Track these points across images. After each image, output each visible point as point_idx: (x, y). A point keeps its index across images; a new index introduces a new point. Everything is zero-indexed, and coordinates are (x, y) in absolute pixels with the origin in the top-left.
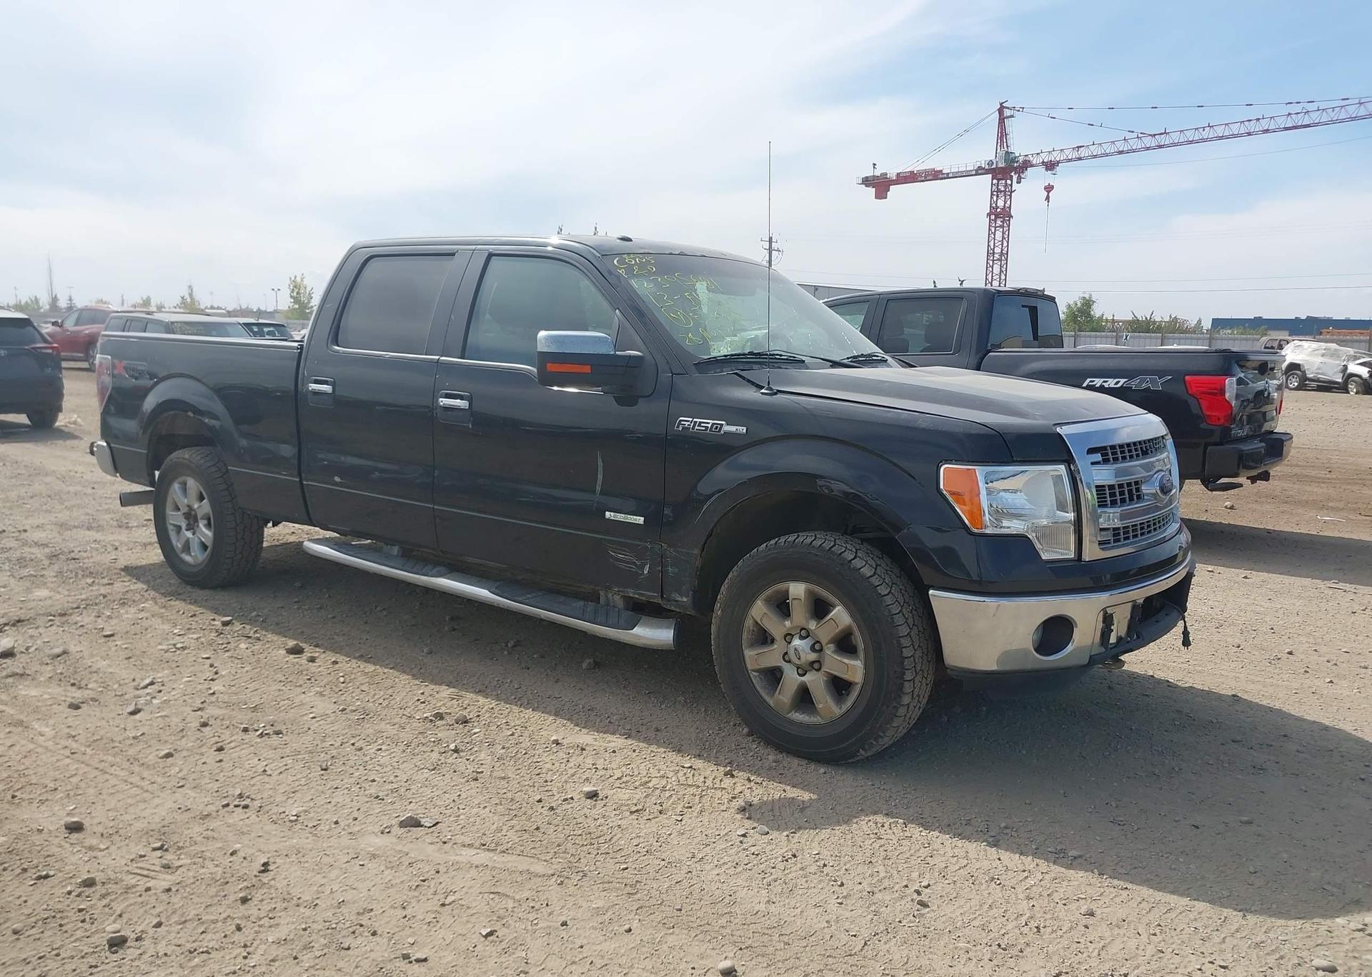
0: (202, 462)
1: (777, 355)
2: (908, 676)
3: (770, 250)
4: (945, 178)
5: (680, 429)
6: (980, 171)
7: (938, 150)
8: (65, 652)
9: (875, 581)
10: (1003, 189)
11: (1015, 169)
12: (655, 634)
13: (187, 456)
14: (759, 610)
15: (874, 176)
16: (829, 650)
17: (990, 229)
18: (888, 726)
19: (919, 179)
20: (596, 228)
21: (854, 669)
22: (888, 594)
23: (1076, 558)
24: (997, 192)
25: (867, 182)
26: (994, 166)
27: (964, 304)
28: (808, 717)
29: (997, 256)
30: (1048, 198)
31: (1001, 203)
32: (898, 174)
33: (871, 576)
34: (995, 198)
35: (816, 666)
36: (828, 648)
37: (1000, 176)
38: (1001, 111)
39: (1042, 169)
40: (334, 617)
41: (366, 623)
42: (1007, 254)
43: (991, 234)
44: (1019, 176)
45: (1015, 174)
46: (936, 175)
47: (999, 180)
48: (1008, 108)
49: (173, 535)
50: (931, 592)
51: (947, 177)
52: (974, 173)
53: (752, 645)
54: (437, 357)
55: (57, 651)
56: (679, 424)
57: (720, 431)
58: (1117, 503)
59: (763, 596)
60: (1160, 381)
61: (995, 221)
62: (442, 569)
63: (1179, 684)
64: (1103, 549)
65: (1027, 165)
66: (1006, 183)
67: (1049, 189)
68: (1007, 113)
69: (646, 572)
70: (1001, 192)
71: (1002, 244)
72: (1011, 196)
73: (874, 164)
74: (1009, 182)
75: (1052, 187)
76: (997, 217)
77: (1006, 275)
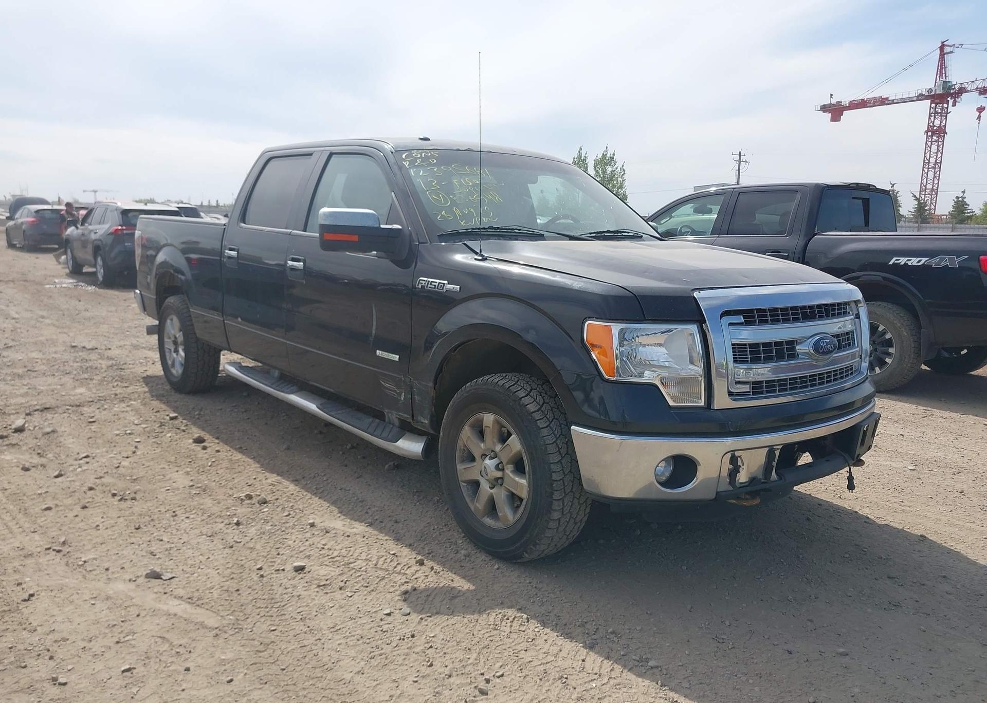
0: (179, 305)
1: (517, 229)
2: (557, 495)
3: (740, 161)
4: (890, 104)
5: (420, 287)
6: (920, 97)
7: (886, 81)
8: (53, 431)
9: (537, 416)
10: (940, 111)
11: (951, 95)
12: (411, 446)
13: (172, 301)
14: (467, 433)
15: (831, 104)
16: (509, 470)
17: (926, 144)
18: (542, 536)
19: (869, 105)
20: (607, 148)
21: (521, 485)
22: (547, 427)
23: (706, 406)
24: (935, 114)
25: (824, 108)
26: (933, 93)
27: (799, 196)
28: (494, 523)
29: (931, 165)
30: (979, 118)
31: (937, 123)
32: (851, 102)
33: (535, 412)
34: (932, 118)
35: (499, 481)
36: (507, 469)
37: (938, 101)
38: (942, 48)
39: (976, 94)
40: (248, 419)
41: (267, 424)
42: (941, 163)
43: (928, 147)
44: (955, 100)
45: (951, 98)
46: (883, 101)
47: (936, 104)
48: (948, 46)
49: (167, 354)
50: (573, 427)
51: (893, 102)
52: (915, 99)
53: (463, 461)
54: (290, 231)
55: (48, 430)
56: (419, 283)
57: (443, 289)
58: (760, 360)
59: (468, 423)
60: (957, 260)
61: (932, 136)
62: (294, 388)
63: (877, 521)
64: (734, 400)
65: (962, 91)
66: (943, 106)
67: (981, 110)
68: (947, 49)
69: (402, 399)
70: (938, 113)
71: (937, 156)
72: (946, 116)
73: (831, 95)
74: (945, 105)
75: (984, 108)
76: (933, 133)
77: (939, 180)
